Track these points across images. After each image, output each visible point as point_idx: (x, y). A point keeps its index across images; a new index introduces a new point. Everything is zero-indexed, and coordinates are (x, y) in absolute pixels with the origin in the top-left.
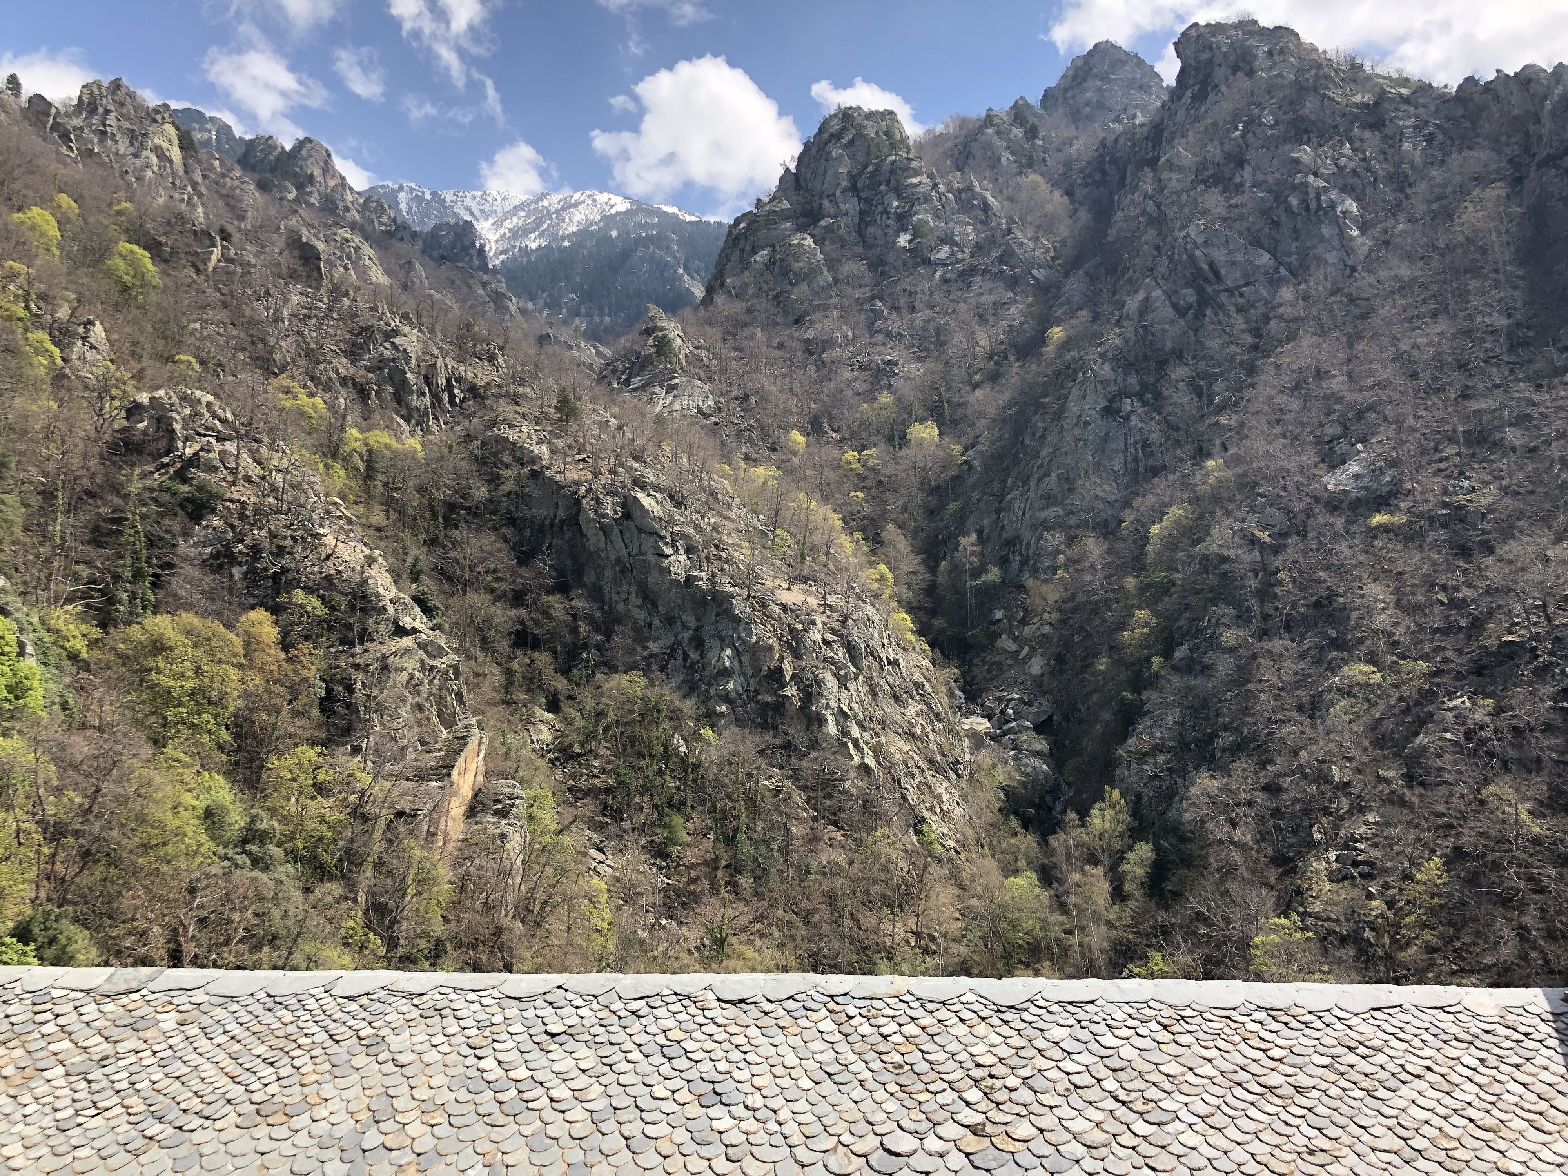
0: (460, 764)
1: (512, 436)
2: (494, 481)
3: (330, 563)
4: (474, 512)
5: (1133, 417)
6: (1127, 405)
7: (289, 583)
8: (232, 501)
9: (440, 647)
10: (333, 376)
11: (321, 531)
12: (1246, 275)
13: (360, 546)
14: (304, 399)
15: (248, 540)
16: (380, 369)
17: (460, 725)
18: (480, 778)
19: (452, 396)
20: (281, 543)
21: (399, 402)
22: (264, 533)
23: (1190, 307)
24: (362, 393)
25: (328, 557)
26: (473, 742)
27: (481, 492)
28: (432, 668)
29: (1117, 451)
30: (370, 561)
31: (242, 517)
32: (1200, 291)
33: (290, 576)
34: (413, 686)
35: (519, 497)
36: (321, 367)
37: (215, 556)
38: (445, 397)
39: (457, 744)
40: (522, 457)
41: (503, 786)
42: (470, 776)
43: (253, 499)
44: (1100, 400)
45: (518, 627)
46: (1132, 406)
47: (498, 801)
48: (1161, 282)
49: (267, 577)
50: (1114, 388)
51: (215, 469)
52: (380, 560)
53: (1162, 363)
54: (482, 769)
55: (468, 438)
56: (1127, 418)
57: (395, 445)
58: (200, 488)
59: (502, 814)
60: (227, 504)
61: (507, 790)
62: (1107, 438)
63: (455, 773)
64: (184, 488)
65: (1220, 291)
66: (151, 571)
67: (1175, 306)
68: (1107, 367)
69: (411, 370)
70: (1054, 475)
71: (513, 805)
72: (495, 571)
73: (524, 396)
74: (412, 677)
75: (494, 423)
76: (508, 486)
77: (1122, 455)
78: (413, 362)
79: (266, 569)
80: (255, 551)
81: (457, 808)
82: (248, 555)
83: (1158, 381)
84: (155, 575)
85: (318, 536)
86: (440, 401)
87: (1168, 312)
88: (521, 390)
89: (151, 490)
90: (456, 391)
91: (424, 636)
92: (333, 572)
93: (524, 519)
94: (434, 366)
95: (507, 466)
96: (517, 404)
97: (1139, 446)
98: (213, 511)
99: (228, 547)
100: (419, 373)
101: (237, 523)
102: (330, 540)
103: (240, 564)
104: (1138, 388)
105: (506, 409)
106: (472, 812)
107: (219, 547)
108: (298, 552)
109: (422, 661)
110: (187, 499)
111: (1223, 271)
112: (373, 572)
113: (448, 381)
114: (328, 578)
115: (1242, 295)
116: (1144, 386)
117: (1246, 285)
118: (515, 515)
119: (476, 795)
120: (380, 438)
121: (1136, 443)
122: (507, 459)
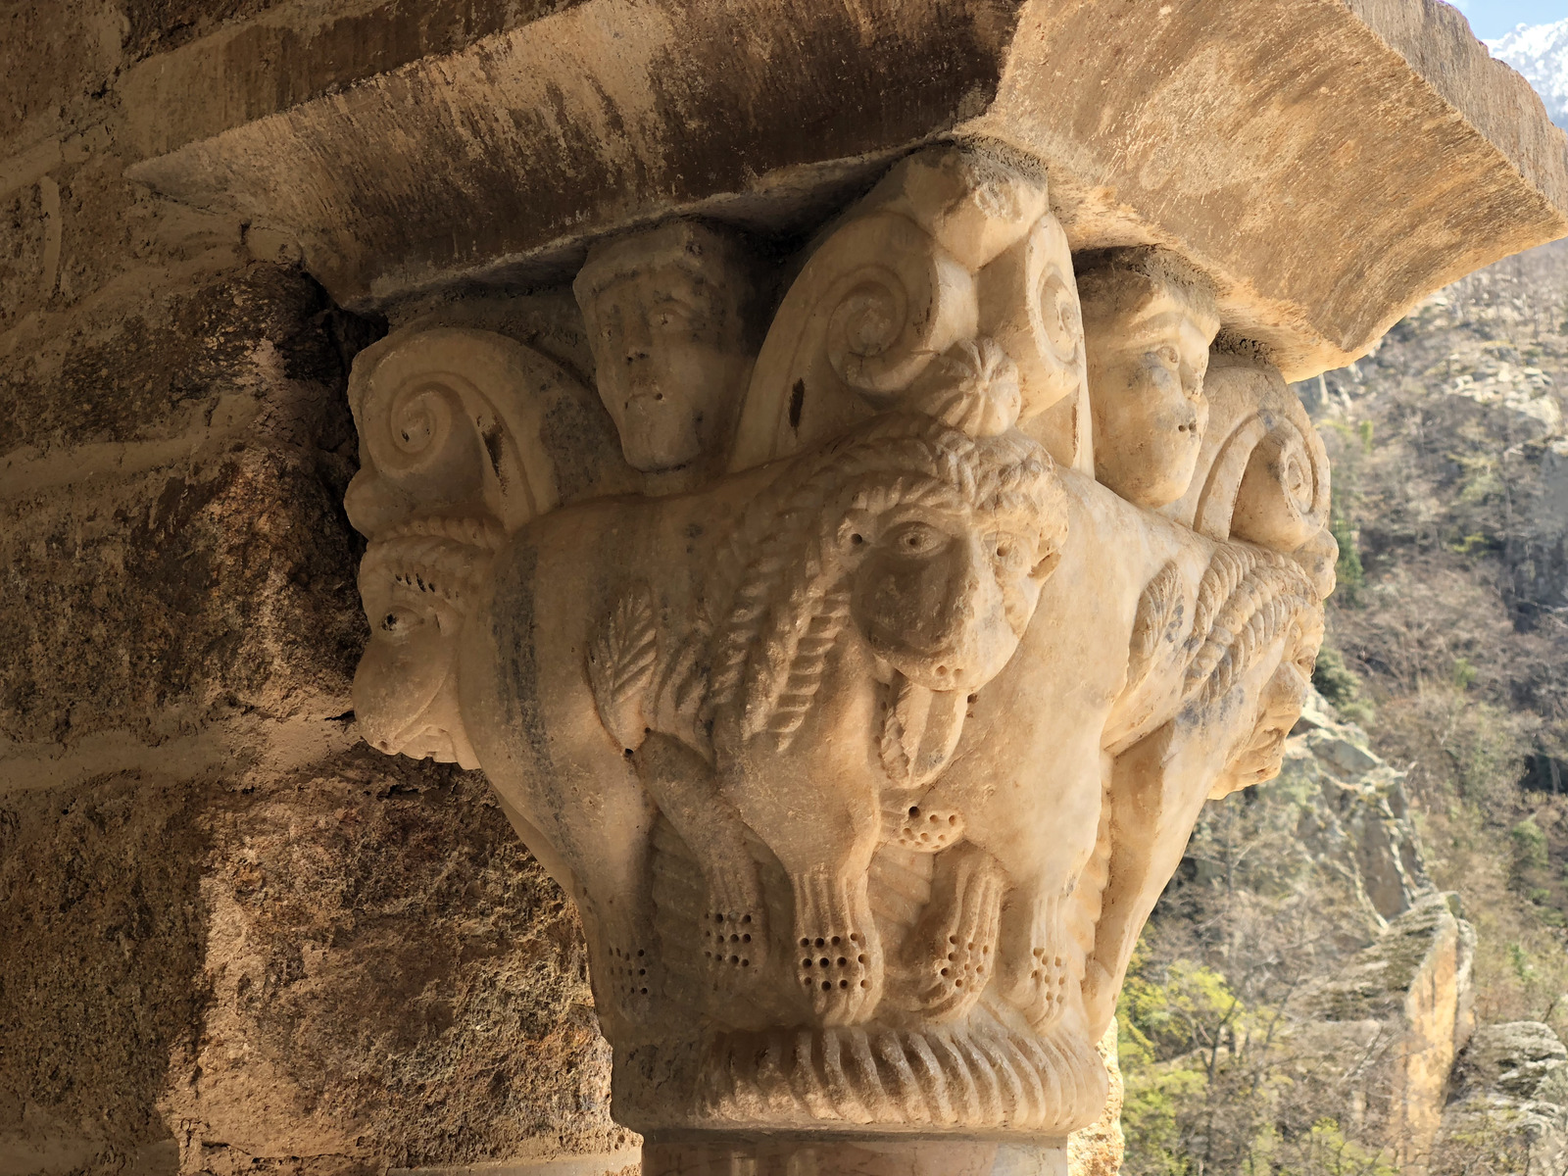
0: (1420, 982)
1: (1481, 393)
2: (1451, 478)
9: (1359, 754)
17: (1414, 909)
18: (1468, 1019)
26: (1444, 940)
28: (1344, 797)
34: (1310, 832)
39: (1414, 945)
40: (1501, 425)
41: (1516, 1035)
42: (1445, 1013)
45: (1530, 751)
47: (1509, 1064)
54: (1468, 999)
55: (1397, 415)
59: (1521, 1089)
61: (1526, 1042)
63: (1411, 1001)
71: (1543, 1072)
72: (1469, 645)
73: (1500, 322)
74: (1306, 814)
75: (1446, 376)
76: (1482, 484)
81: (1425, 1076)
88: (1490, 313)
91: (1324, 734)
93: (1518, 544)
95: (1475, 447)
96: (1487, 337)
105: (1466, 350)
106: (1458, 1082)
109: (1324, 782)
118: (1500, 535)
119: (1463, 1052)
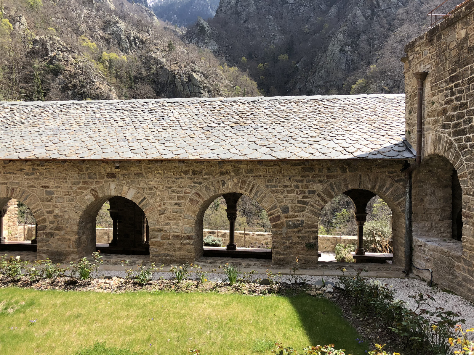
3: (98, 90)
4: (143, 79)
5: (349, 52)
6: (347, 48)
7: (86, 96)
8: (67, 70)
10: (98, 36)
11: (95, 80)
12: (388, 5)
13: (107, 85)
14: (89, 43)
15: (73, 83)
16: (113, 34)
19: (136, 43)
20: (83, 84)
21: (119, 45)
22: (77, 81)
23: (369, 16)
24: (108, 42)
25: (97, 88)
27: (145, 73)
29: (343, 63)
30: (110, 90)
31: (71, 76)
32: (373, 11)
33: (86, 94)
35: (157, 74)
36: (94, 33)
37: (63, 88)
38: (133, 43)
43: (74, 70)
44: (339, 46)
46: (349, 48)
48: (361, 8)
49: (79, 94)
50: (343, 43)
51: (60, 60)
52: (113, 90)
53: (359, 35)
56: (347, 53)
57: (118, 57)
58: (57, 66)
60: (66, 71)
62: (340, 59)
64: (51, 66)
65: (379, 11)
66: (43, 91)
67: (364, 16)
68: (342, 35)
69: (122, 34)
70: (323, 70)
77: (344, 64)
78: (123, 32)
79: (79, 92)
80: (75, 86)
82: (73, 87)
83: (357, 40)
84: (44, 93)
85: (93, 82)
86: (132, 45)
87: (362, 18)
89: (41, 66)
90: (137, 42)
92: (99, 93)
94: (130, 33)
97: (350, 61)
98: (61, 74)
99: (66, 85)
100: (125, 36)
101: (69, 77)
102: (98, 83)
103: (71, 90)
104: (351, 43)
107: (64, 85)
108: (88, 86)
110: (53, 70)
111: (381, 4)
112: (111, 93)
113: (134, 38)
114: (97, 95)
115: (386, 12)
116: (353, 42)
117: (388, 9)
120: (113, 55)
121: (349, 60)
122: (153, 62)
